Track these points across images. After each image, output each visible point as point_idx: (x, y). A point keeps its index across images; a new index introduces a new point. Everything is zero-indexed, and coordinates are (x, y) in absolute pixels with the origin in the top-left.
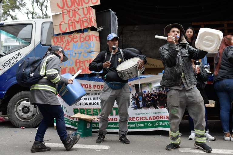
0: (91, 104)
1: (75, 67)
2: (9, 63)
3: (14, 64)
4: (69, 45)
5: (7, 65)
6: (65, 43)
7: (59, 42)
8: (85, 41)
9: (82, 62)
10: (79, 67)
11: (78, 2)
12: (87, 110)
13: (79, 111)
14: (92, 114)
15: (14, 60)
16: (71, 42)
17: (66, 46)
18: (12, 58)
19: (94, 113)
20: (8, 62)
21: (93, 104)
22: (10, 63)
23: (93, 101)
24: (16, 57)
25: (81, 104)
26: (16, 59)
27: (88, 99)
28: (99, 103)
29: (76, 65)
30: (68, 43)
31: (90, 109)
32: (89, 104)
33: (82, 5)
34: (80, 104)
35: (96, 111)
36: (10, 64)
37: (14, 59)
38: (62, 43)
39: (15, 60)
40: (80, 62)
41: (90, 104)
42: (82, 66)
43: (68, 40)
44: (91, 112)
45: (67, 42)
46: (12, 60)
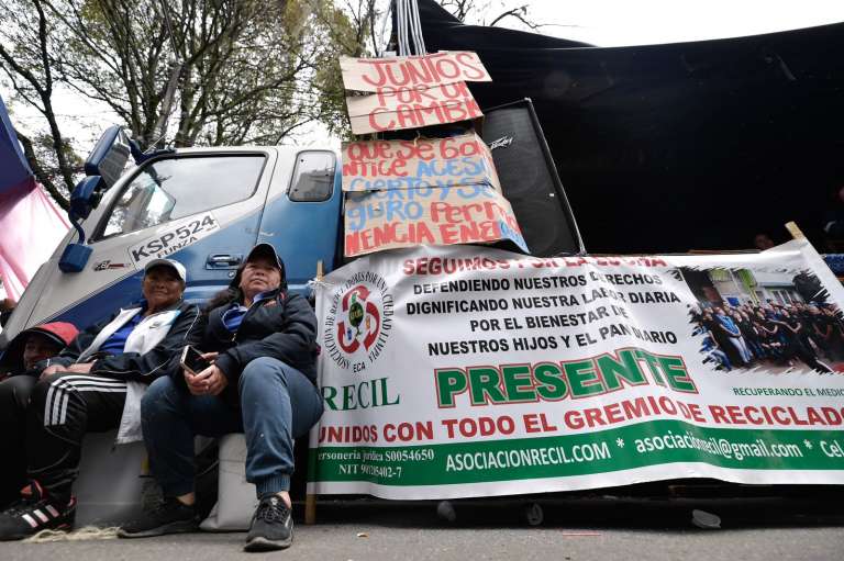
0: (521, 344)
1: (431, 222)
2: (160, 247)
3: (178, 249)
4: (403, 164)
5: (152, 252)
6: (391, 161)
7: (369, 157)
8: (461, 157)
9: (458, 208)
10: (447, 223)
11: (424, 75)
12: (510, 371)
13: (468, 379)
14: (536, 391)
15: (182, 238)
16: (411, 160)
17: (394, 165)
18: (177, 231)
19: (545, 385)
20: (160, 243)
21: (530, 343)
22: (166, 245)
23: (529, 334)
24: (191, 229)
25: (477, 346)
26: (191, 235)
27: (502, 324)
28: (556, 341)
29: (435, 218)
30: (402, 160)
31: (523, 369)
32: (516, 344)
33: (438, 80)
34: (470, 346)
35: (550, 374)
36: (164, 249)
37: (184, 234)
38: (379, 159)
39: (188, 238)
40: (448, 209)
41: (519, 344)
42: (460, 221)
43: (399, 153)
44: (527, 382)
45: (395, 157)
46: (177, 237)
